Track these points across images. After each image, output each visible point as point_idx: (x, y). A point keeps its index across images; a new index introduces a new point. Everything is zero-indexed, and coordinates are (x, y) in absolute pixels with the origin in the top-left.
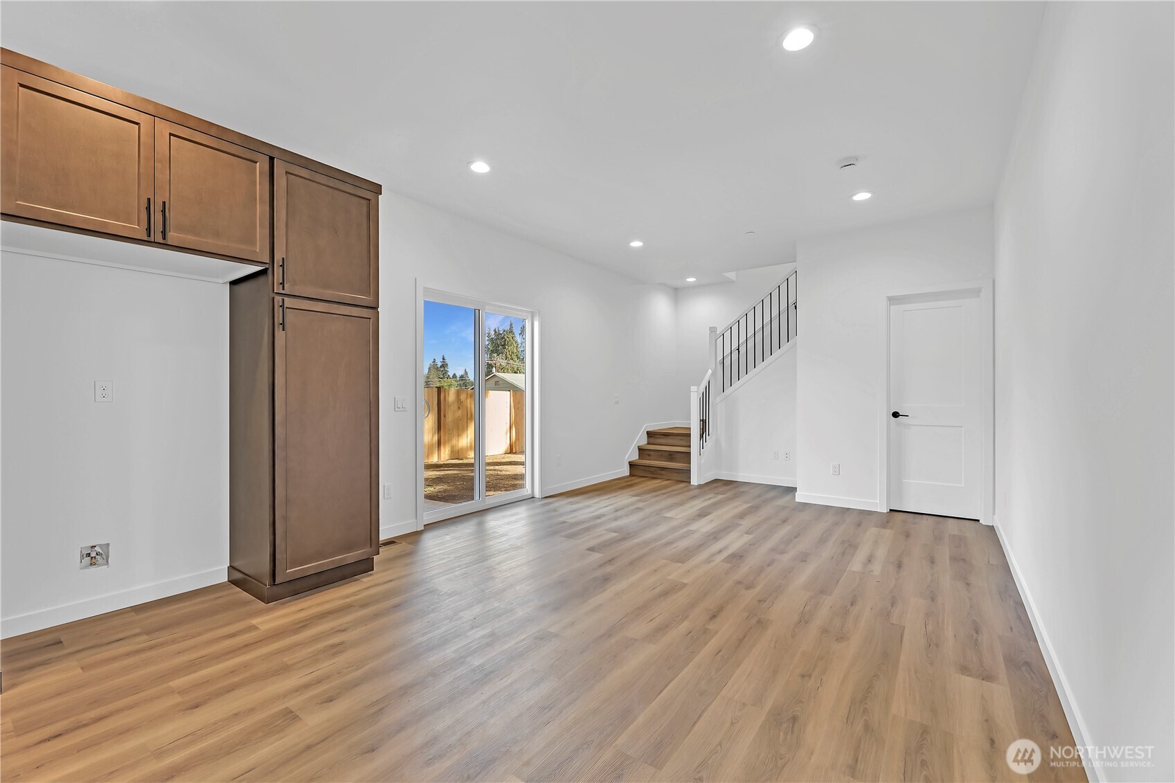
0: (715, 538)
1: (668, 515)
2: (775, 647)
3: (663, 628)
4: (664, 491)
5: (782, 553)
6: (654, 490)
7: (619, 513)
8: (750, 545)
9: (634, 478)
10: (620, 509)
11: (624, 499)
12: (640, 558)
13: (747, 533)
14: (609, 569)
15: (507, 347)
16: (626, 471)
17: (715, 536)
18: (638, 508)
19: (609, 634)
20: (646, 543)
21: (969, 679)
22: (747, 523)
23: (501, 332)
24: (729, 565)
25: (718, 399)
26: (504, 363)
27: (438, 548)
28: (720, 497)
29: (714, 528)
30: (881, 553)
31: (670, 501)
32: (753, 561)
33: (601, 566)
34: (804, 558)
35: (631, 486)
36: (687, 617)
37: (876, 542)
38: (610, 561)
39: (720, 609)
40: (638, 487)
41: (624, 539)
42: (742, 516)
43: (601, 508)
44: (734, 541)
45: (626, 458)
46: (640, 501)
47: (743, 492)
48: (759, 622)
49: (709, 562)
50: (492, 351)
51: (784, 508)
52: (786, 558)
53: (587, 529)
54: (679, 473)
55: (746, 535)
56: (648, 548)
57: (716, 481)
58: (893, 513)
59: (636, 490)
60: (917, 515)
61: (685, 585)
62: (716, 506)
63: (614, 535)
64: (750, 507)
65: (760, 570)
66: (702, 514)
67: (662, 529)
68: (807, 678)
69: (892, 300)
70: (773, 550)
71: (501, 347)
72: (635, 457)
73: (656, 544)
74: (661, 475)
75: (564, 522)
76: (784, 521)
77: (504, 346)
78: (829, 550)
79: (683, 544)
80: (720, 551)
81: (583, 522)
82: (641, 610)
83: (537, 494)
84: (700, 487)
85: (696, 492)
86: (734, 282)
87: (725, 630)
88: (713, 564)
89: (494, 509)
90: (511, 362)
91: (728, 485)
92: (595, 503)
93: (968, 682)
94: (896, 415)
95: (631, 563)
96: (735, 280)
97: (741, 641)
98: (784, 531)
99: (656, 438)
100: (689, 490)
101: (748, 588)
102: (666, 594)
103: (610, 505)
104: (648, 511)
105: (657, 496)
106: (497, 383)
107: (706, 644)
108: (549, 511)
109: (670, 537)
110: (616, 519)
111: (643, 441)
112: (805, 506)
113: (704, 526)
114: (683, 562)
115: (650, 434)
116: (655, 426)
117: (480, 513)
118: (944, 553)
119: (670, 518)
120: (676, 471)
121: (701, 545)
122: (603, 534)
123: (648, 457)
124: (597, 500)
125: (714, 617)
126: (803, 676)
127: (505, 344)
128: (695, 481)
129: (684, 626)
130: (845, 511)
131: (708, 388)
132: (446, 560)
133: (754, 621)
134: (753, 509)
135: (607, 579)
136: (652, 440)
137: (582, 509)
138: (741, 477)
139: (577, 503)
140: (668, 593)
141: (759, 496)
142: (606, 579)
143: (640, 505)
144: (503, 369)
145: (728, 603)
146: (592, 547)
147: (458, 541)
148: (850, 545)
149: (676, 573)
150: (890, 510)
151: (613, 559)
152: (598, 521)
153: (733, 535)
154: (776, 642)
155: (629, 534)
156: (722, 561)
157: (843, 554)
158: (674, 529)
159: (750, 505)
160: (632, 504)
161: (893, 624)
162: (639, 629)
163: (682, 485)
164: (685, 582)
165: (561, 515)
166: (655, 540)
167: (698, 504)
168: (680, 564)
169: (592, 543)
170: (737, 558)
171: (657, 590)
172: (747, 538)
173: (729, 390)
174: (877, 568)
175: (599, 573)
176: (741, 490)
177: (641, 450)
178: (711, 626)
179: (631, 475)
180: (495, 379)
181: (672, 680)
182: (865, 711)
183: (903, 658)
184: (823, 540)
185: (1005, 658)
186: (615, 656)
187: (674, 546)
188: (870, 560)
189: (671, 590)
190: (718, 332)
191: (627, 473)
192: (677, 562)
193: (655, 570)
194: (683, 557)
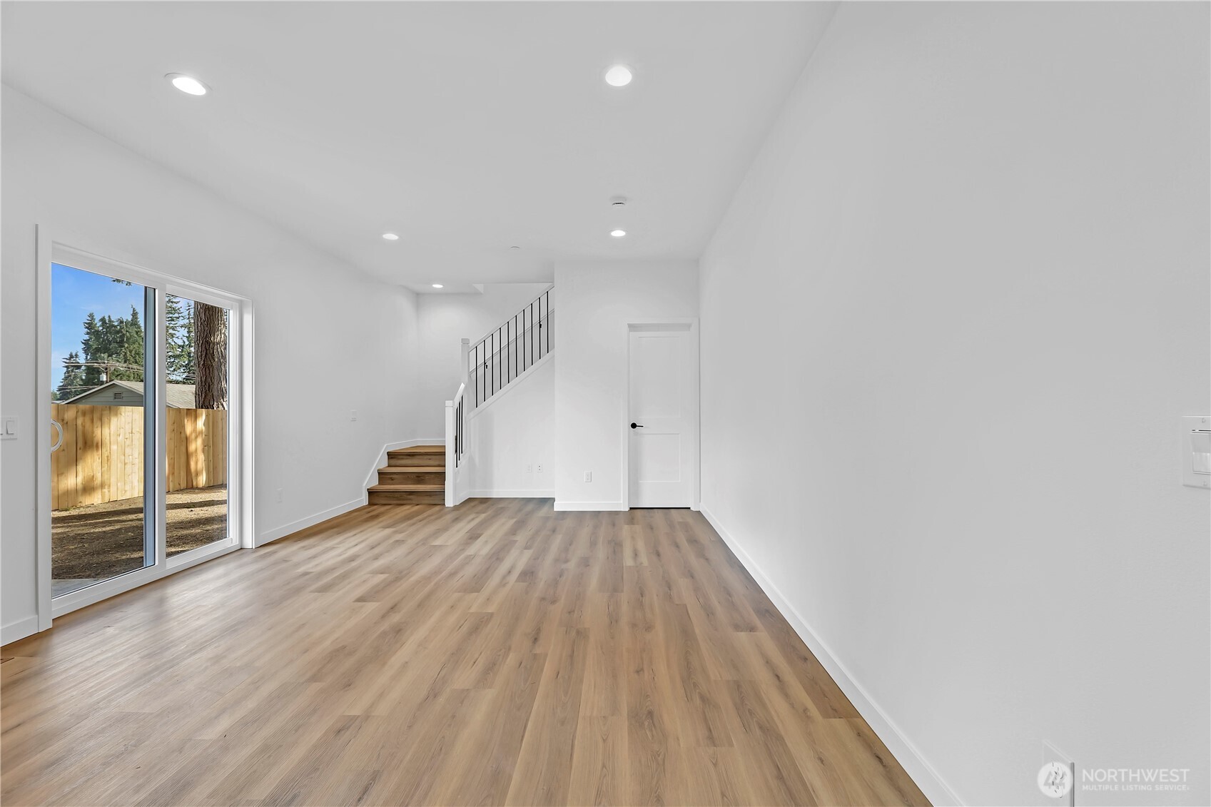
0: (498, 559)
1: (437, 542)
2: (603, 653)
3: (491, 668)
4: (420, 517)
5: (567, 561)
6: (408, 518)
7: (376, 551)
8: (534, 559)
9: (376, 507)
10: (376, 546)
11: (374, 534)
12: (428, 596)
13: (527, 548)
14: (396, 618)
15: (126, 345)
16: (364, 500)
17: (497, 556)
18: (397, 541)
19: (434, 694)
20: (427, 579)
21: (743, 633)
22: (521, 538)
23: (116, 324)
24: (525, 584)
25: (472, 414)
26: (121, 367)
27: (98, 651)
28: (483, 516)
29: (492, 549)
30: (641, 545)
31: (431, 528)
32: (545, 574)
33: (383, 617)
34: (585, 563)
35: (377, 516)
36: (510, 649)
37: (633, 538)
38: (393, 608)
39: (538, 631)
40: (384, 518)
41: (397, 579)
42: (514, 531)
43: (349, 548)
44: (518, 559)
45: (364, 484)
46: (395, 532)
47: (502, 508)
48: (578, 632)
49: (504, 585)
50: (98, 350)
51: (547, 519)
52: (572, 565)
53: (344, 576)
54: (430, 496)
55: (525, 551)
56: (432, 584)
57: (470, 500)
58: (633, 511)
59: (385, 520)
60: (649, 510)
61: (492, 614)
62: (484, 525)
63: (382, 577)
64: (516, 522)
65: (555, 583)
66: (473, 536)
67: (436, 560)
68: (642, 672)
69: (632, 327)
70: (557, 560)
71: (113, 345)
72: (374, 482)
73: (439, 577)
74: (410, 499)
75: (306, 574)
76: (554, 531)
77: (121, 344)
78: (601, 553)
79: (470, 571)
80: (510, 572)
81: (332, 569)
82: (456, 656)
83: (249, 543)
84: (456, 508)
85: (455, 514)
86: (481, 294)
87: (552, 648)
89: (181, 575)
90: (135, 366)
91: (485, 503)
92: (340, 543)
93: (743, 636)
94: (634, 426)
95: (420, 605)
96: (482, 292)
97: (572, 656)
98: (557, 541)
99: (399, 459)
100: (446, 514)
101: (554, 602)
102: (475, 630)
103: (362, 541)
104: (411, 542)
105: (413, 524)
106: (117, 396)
107: (542, 670)
108: (276, 563)
109: (451, 568)
110: (376, 558)
111: (382, 462)
112: (564, 514)
113: (482, 548)
114: (478, 591)
115: (391, 455)
116: (396, 446)
117: (159, 584)
118: (682, 538)
119: (440, 546)
120: (429, 494)
121: (487, 569)
122: (366, 579)
123: (390, 482)
124: (340, 538)
125: (536, 640)
126: (638, 672)
127: (122, 341)
128: (450, 501)
129: (512, 659)
130: (597, 514)
131: (461, 404)
132: (124, 666)
133: (573, 634)
134: (520, 525)
135: (400, 630)
136: (394, 462)
137: (324, 552)
138: (496, 494)
139: (314, 546)
140: (477, 628)
141: (520, 510)
142: (398, 631)
143: (399, 537)
144: (120, 376)
145: (543, 623)
146: (362, 597)
147: (136, 632)
148: (616, 544)
149: (475, 603)
150: (631, 508)
151: (396, 605)
152: (354, 564)
153: (514, 553)
154: (602, 649)
155: (401, 572)
156: (516, 581)
157: (614, 552)
158: (451, 558)
159: (515, 520)
160: (388, 537)
161: (677, 605)
162: (464, 678)
163: (437, 508)
164: (490, 611)
165: (297, 565)
166: (437, 572)
167: (463, 527)
168: (477, 594)
169: (359, 592)
170: (528, 575)
171: (465, 629)
172: (528, 554)
173: (482, 405)
174: (644, 559)
175: (385, 626)
176: (500, 506)
177: (381, 474)
178: (538, 650)
179: (371, 504)
180: (115, 390)
181: (527, 720)
182: (695, 685)
183: (697, 631)
184: (593, 544)
185: (754, 611)
186: (454, 717)
187: (459, 575)
188: (636, 555)
189: (479, 625)
190: (471, 345)
191: (366, 502)
192: (472, 592)
193: (452, 607)
194: (476, 585)
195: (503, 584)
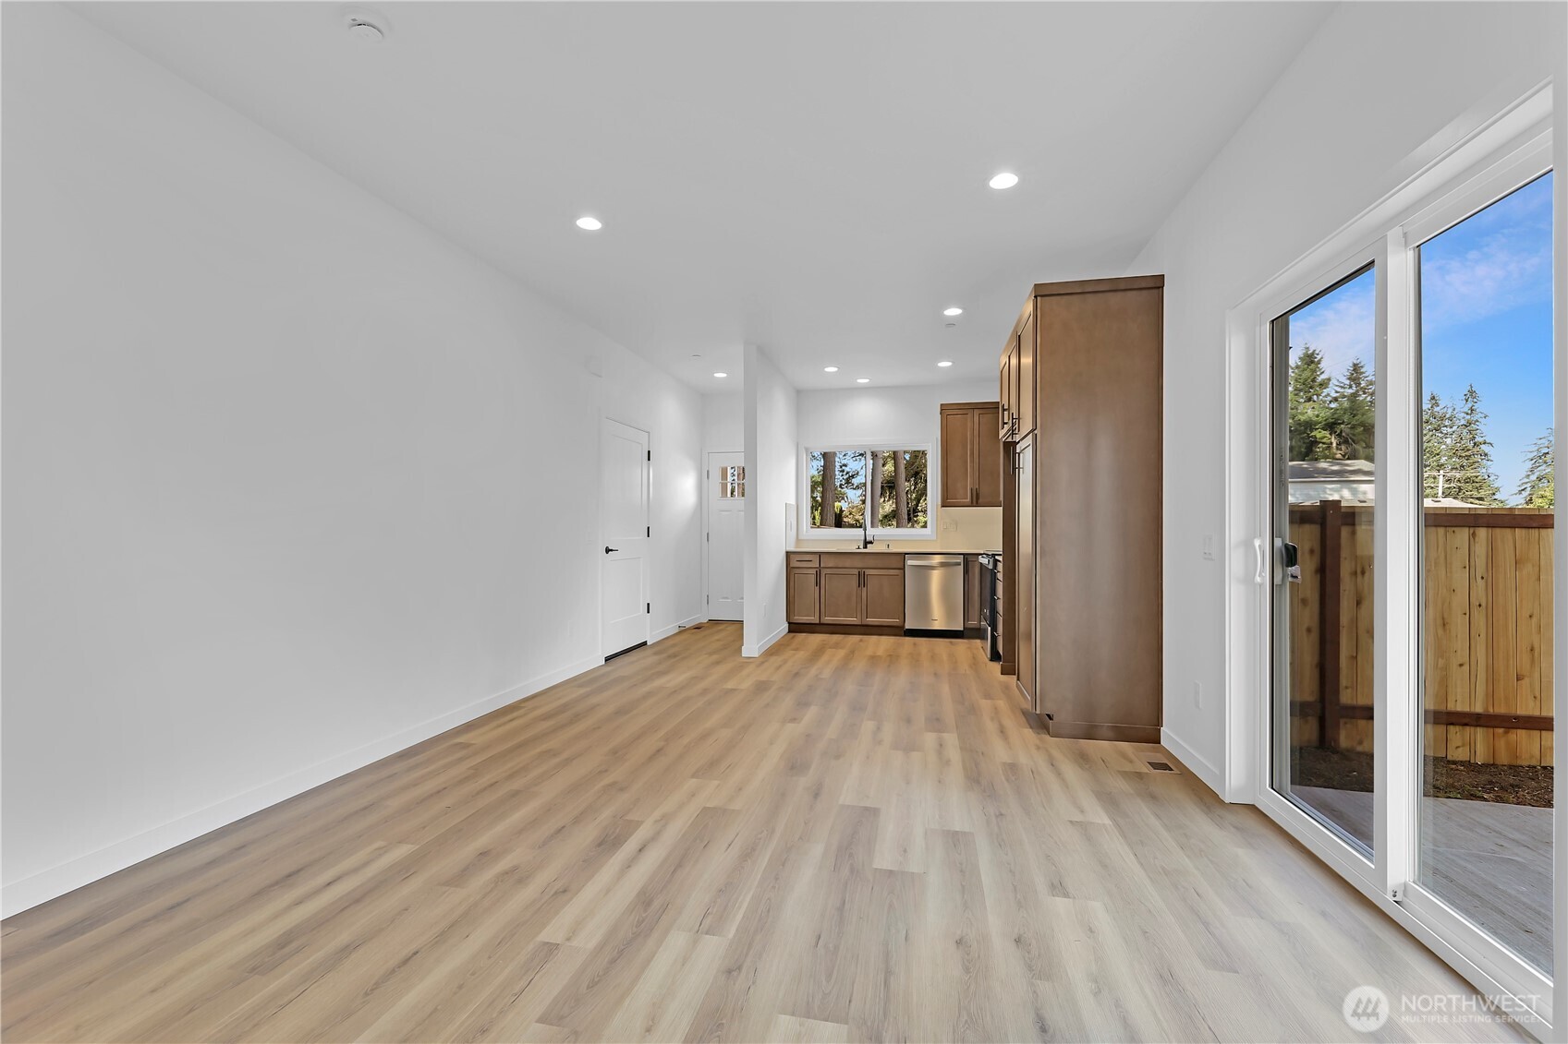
3: (704, 737)
24: (629, 817)
61: (694, 776)
88: (657, 814)
101: (612, 784)
102: (713, 764)
114: (705, 809)
125: (658, 751)
129: (686, 741)
149: (710, 791)
156: (642, 822)
164: (694, 780)
168: (708, 806)
189: (709, 768)
192: (714, 808)
193: (740, 789)
194: (708, 824)
195: (665, 820)
